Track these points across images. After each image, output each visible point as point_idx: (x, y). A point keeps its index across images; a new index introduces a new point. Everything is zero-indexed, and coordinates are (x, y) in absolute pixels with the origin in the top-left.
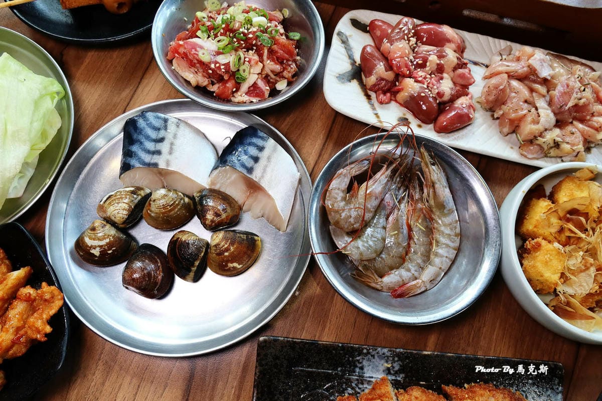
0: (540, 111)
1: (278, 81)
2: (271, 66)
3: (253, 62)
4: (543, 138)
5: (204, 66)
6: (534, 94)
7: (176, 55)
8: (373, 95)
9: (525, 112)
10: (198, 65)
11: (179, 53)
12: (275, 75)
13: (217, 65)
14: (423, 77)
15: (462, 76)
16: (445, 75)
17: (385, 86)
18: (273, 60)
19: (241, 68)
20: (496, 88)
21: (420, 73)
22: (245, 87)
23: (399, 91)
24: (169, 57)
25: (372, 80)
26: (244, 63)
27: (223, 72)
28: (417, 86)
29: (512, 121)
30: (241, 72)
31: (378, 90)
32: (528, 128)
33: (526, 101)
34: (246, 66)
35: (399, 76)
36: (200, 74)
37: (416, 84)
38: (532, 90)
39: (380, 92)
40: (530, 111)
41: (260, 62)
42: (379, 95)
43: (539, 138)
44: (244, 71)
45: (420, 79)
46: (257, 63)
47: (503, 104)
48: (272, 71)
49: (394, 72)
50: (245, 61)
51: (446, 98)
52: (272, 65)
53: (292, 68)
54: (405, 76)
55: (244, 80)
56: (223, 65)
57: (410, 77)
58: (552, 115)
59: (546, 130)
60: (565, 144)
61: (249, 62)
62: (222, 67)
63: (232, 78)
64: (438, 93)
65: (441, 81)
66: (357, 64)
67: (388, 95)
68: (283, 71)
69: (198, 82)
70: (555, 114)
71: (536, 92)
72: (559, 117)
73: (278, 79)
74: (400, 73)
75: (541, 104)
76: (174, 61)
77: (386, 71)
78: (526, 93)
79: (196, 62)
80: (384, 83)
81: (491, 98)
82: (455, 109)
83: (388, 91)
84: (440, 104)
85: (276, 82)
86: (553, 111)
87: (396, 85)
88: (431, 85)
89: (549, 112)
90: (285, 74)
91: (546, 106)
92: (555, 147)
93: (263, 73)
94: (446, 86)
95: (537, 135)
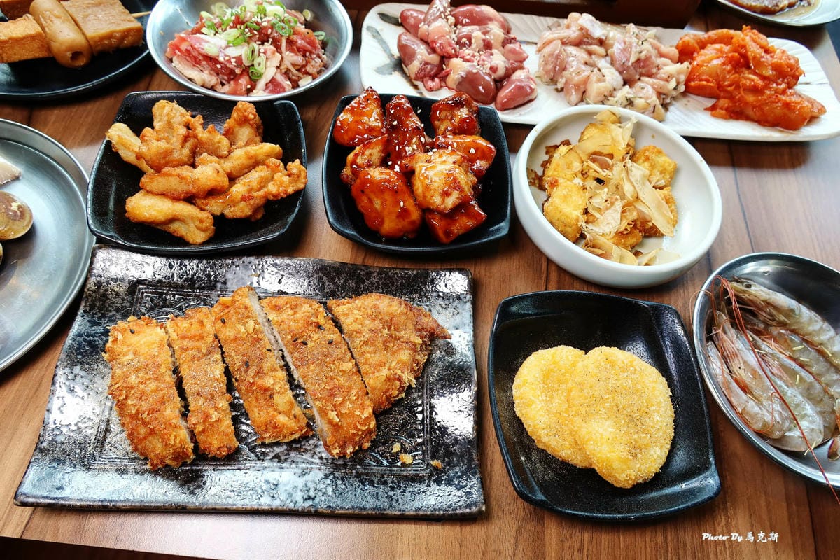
0: (603, 71)
1: (301, 78)
2: (291, 58)
3: (269, 53)
4: (614, 97)
5: (212, 60)
6: (593, 57)
7: (178, 52)
8: (420, 84)
9: (587, 74)
10: (204, 63)
11: (180, 51)
12: (298, 70)
13: (227, 58)
14: (471, 55)
15: (513, 52)
16: (494, 51)
17: (431, 70)
18: (293, 51)
19: (256, 63)
20: (551, 55)
21: (466, 52)
22: (261, 84)
23: (448, 74)
24: (168, 54)
25: (414, 67)
26: (259, 55)
27: (235, 66)
28: (467, 66)
29: (577, 87)
30: (256, 66)
31: (425, 76)
32: (595, 88)
33: (586, 64)
34: (262, 59)
35: (445, 58)
36: (207, 72)
37: (464, 63)
38: (590, 53)
39: (428, 78)
40: (592, 71)
41: (278, 52)
42: (427, 82)
43: (609, 98)
44: (259, 64)
45: (468, 57)
46: (274, 53)
47: (564, 70)
48: (293, 65)
49: (439, 55)
50: (259, 52)
51: (501, 72)
52: (292, 56)
53: (316, 62)
54: (450, 57)
55: (260, 75)
56: (234, 58)
57: (457, 57)
58: (617, 74)
59: (615, 90)
60: (638, 99)
61: (265, 53)
62: (233, 60)
63: (245, 74)
64: (491, 68)
65: (491, 57)
66: (395, 57)
67: (437, 80)
68: (306, 65)
69: (204, 80)
70: (621, 73)
71: (595, 54)
72: (626, 76)
73: (301, 75)
74: (445, 54)
75: (603, 64)
76: (175, 59)
77: (429, 54)
78: (585, 56)
79: (201, 58)
80: (429, 67)
81: (550, 67)
82: (513, 82)
83: (436, 75)
84: (495, 81)
85: (300, 78)
86: (617, 70)
87: (443, 69)
88: (481, 62)
89: (613, 70)
90: (309, 68)
91: (609, 65)
92: (629, 104)
93: (282, 67)
94: (498, 60)
95: (606, 94)
